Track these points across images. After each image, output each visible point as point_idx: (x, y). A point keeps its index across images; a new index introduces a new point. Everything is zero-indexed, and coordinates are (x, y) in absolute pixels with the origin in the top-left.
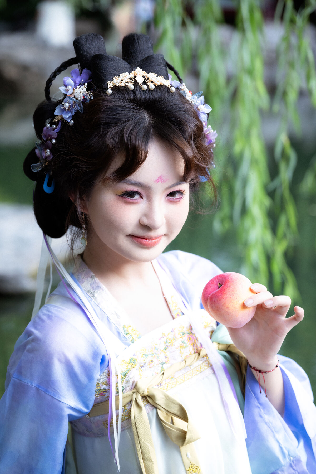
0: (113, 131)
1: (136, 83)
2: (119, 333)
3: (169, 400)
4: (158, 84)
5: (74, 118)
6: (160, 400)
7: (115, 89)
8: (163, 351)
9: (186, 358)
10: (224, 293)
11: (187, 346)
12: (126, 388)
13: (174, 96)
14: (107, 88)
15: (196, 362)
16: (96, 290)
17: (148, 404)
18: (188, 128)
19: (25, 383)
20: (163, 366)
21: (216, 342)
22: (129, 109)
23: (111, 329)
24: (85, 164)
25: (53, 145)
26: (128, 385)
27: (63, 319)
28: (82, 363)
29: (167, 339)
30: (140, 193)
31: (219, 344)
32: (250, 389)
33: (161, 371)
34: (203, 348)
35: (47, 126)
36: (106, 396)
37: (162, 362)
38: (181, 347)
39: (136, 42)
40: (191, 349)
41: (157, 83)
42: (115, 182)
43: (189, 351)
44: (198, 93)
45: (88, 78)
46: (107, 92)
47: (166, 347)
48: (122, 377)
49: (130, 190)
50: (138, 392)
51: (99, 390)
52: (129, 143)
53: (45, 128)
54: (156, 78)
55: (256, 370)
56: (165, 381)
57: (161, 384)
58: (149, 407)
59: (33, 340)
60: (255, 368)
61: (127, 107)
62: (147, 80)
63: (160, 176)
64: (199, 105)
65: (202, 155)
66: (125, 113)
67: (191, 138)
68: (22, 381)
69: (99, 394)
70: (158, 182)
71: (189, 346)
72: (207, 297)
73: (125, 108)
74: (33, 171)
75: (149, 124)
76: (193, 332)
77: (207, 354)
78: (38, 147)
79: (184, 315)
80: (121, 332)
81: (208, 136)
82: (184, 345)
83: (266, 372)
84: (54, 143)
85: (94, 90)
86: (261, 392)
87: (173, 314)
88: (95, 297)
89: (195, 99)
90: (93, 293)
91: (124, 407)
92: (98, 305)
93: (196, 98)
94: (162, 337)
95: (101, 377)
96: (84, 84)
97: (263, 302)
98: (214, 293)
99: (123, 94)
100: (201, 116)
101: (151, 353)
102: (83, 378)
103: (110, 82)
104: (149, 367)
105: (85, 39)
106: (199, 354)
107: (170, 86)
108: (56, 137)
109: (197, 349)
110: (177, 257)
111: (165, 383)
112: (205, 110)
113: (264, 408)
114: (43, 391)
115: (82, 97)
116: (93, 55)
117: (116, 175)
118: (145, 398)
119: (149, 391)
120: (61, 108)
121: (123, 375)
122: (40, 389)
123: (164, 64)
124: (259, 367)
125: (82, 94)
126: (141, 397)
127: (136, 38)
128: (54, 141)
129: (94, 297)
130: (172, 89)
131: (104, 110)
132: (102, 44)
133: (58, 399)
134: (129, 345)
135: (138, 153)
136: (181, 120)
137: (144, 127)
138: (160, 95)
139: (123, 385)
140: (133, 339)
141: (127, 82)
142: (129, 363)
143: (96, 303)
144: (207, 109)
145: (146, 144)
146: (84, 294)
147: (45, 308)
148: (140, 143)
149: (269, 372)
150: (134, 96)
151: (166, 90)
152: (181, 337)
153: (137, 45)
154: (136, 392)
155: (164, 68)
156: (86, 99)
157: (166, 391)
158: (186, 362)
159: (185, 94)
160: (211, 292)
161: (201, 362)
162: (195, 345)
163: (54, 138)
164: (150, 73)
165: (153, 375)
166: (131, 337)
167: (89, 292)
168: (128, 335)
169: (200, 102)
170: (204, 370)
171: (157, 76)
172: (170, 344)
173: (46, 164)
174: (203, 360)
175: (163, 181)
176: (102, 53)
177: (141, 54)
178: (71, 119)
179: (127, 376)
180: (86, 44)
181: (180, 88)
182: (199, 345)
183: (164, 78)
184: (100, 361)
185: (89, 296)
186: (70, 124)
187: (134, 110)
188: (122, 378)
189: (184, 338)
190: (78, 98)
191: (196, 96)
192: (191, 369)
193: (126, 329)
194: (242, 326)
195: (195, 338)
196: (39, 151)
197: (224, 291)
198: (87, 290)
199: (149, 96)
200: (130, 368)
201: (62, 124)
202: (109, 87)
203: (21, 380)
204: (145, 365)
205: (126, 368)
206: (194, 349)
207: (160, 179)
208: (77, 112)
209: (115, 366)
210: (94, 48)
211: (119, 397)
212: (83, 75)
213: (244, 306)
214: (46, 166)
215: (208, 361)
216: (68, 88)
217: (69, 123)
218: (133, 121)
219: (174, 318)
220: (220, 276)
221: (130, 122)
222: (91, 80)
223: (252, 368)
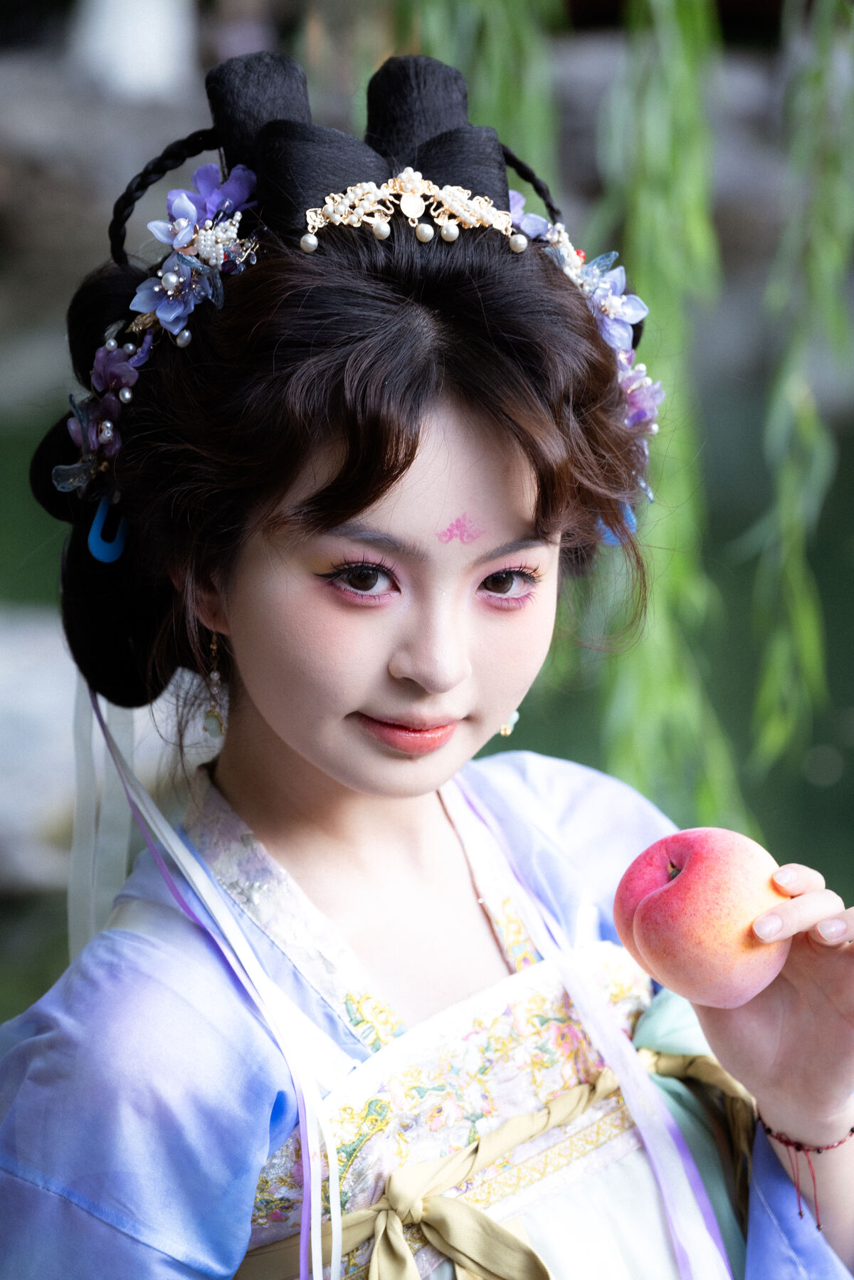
0: (310, 367)
1: (398, 218)
2: (331, 1019)
3: (491, 1234)
4: (473, 222)
5: (192, 322)
6: (465, 1237)
7: (331, 233)
8: (475, 1076)
9: (552, 1100)
10: (689, 895)
11: (553, 1062)
12: (354, 1196)
13: (521, 263)
14: (305, 231)
15: (583, 1112)
16: (257, 881)
17: (426, 1248)
18: (555, 366)
19: (26, 1180)
20: (474, 1127)
21: (649, 1049)
22: (369, 301)
23: (304, 1007)
24: (215, 470)
25: (126, 406)
26: (361, 1186)
27: (150, 977)
28: (211, 1118)
29: (489, 1038)
30: (389, 570)
31: (658, 1054)
32: (766, 1204)
33: (470, 1143)
34: (606, 1069)
35: (107, 345)
36: (290, 1222)
37: (470, 1111)
38: (533, 1063)
39: (411, 86)
40: (567, 1071)
41: (468, 221)
42: (312, 530)
43: (562, 1076)
44: (603, 258)
45: (246, 196)
46: (302, 243)
47: (487, 1064)
48: (340, 1161)
49: (356, 560)
50: (392, 1209)
51: (268, 1202)
52: (359, 408)
53: (100, 353)
54: (467, 205)
55: (787, 1143)
56: (480, 1174)
57: (469, 1184)
58: (429, 1257)
59: (52, 1045)
60: (784, 1137)
61: (364, 295)
62: (435, 210)
63: (458, 521)
64: (607, 296)
65: (604, 457)
66: (356, 311)
67: (566, 398)
68: (17, 1176)
69: (266, 1216)
70: (451, 537)
71: (562, 1059)
72: (631, 908)
73: (358, 297)
74: (59, 489)
75: (430, 352)
76: (574, 1016)
77: (619, 1089)
78: (78, 413)
79: (543, 962)
80: (339, 1017)
81: (635, 396)
82: (546, 1057)
83: (819, 1150)
84: (126, 399)
85: (261, 237)
86: (801, 1214)
87: (511, 959)
88: (254, 905)
89: (594, 277)
90: (246, 892)
91: (346, 1259)
92: (263, 929)
93: (597, 272)
94: (471, 1034)
95: (275, 1161)
96: (231, 216)
97: (814, 926)
98: (656, 897)
99: (352, 252)
100: (612, 331)
101: (436, 1085)
102: (213, 1167)
103: (316, 212)
104: (431, 1130)
105: (244, 72)
106: (593, 1088)
107: (510, 230)
108: (132, 382)
109: (587, 1072)
110: (522, 773)
111: (480, 1182)
112: (625, 314)
113: (808, 1266)
114: (82, 1209)
115: (222, 257)
116: (265, 123)
117: (313, 509)
118: (414, 1230)
119: (427, 1205)
120: (152, 288)
121: (343, 1155)
122: (75, 1200)
123: (495, 160)
124: (795, 1133)
125: (221, 246)
126: (404, 1226)
127: (412, 73)
128: (128, 395)
129: (251, 905)
130: (516, 242)
131: (286, 300)
132: (298, 88)
133: (131, 1233)
134: (364, 1058)
135: (387, 443)
136: (537, 344)
137: (411, 360)
138: (476, 260)
139: (346, 1188)
140: (378, 1039)
141: (371, 215)
142: (366, 1116)
143: (257, 923)
144: (635, 308)
145: (414, 414)
146: (219, 893)
147: (104, 943)
148: (392, 409)
149: (828, 1148)
150: (390, 261)
151: (497, 244)
152: (534, 1030)
153: (415, 94)
154: (387, 1210)
155: (496, 171)
156: (233, 262)
157: (485, 1208)
158: (549, 1113)
159: (561, 259)
160: (645, 892)
161: (600, 1114)
162: (580, 1059)
163: (127, 385)
164: (448, 188)
165: (441, 1156)
166: (371, 1032)
167: (235, 888)
168: (360, 1025)
169: (607, 286)
170: (610, 1138)
171: (471, 198)
172: (498, 1054)
173: (102, 468)
174: (608, 1108)
175: (468, 537)
176: (296, 117)
177: (427, 124)
178: (182, 325)
179: (356, 1157)
180: (246, 85)
181: (545, 239)
182: (592, 1058)
183: (493, 206)
184: (268, 1111)
185: (235, 902)
186: (180, 342)
187: (384, 304)
188: (342, 1164)
189: (545, 1035)
190: (209, 259)
191: (595, 267)
192: (567, 1135)
193: (355, 1006)
194: (742, 1002)
195: (580, 1035)
196: (80, 425)
197: (689, 889)
198: (228, 882)
199: (438, 259)
200: (368, 1131)
201: (154, 340)
202: (310, 228)
203: (11, 1173)
204: (417, 1123)
205: (356, 1131)
206: (578, 1071)
207: (458, 529)
208: (204, 306)
209: (318, 1124)
210: (269, 98)
211: (331, 1226)
212: (231, 186)
213: (752, 939)
214: (99, 474)
215: (624, 1108)
216: (176, 227)
217: (175, 337)
218: (376, 339)
219: (511, 971)
220: (675, 839)
221: (367, 341)
222: (254, 203)
223: (772, 1136)
